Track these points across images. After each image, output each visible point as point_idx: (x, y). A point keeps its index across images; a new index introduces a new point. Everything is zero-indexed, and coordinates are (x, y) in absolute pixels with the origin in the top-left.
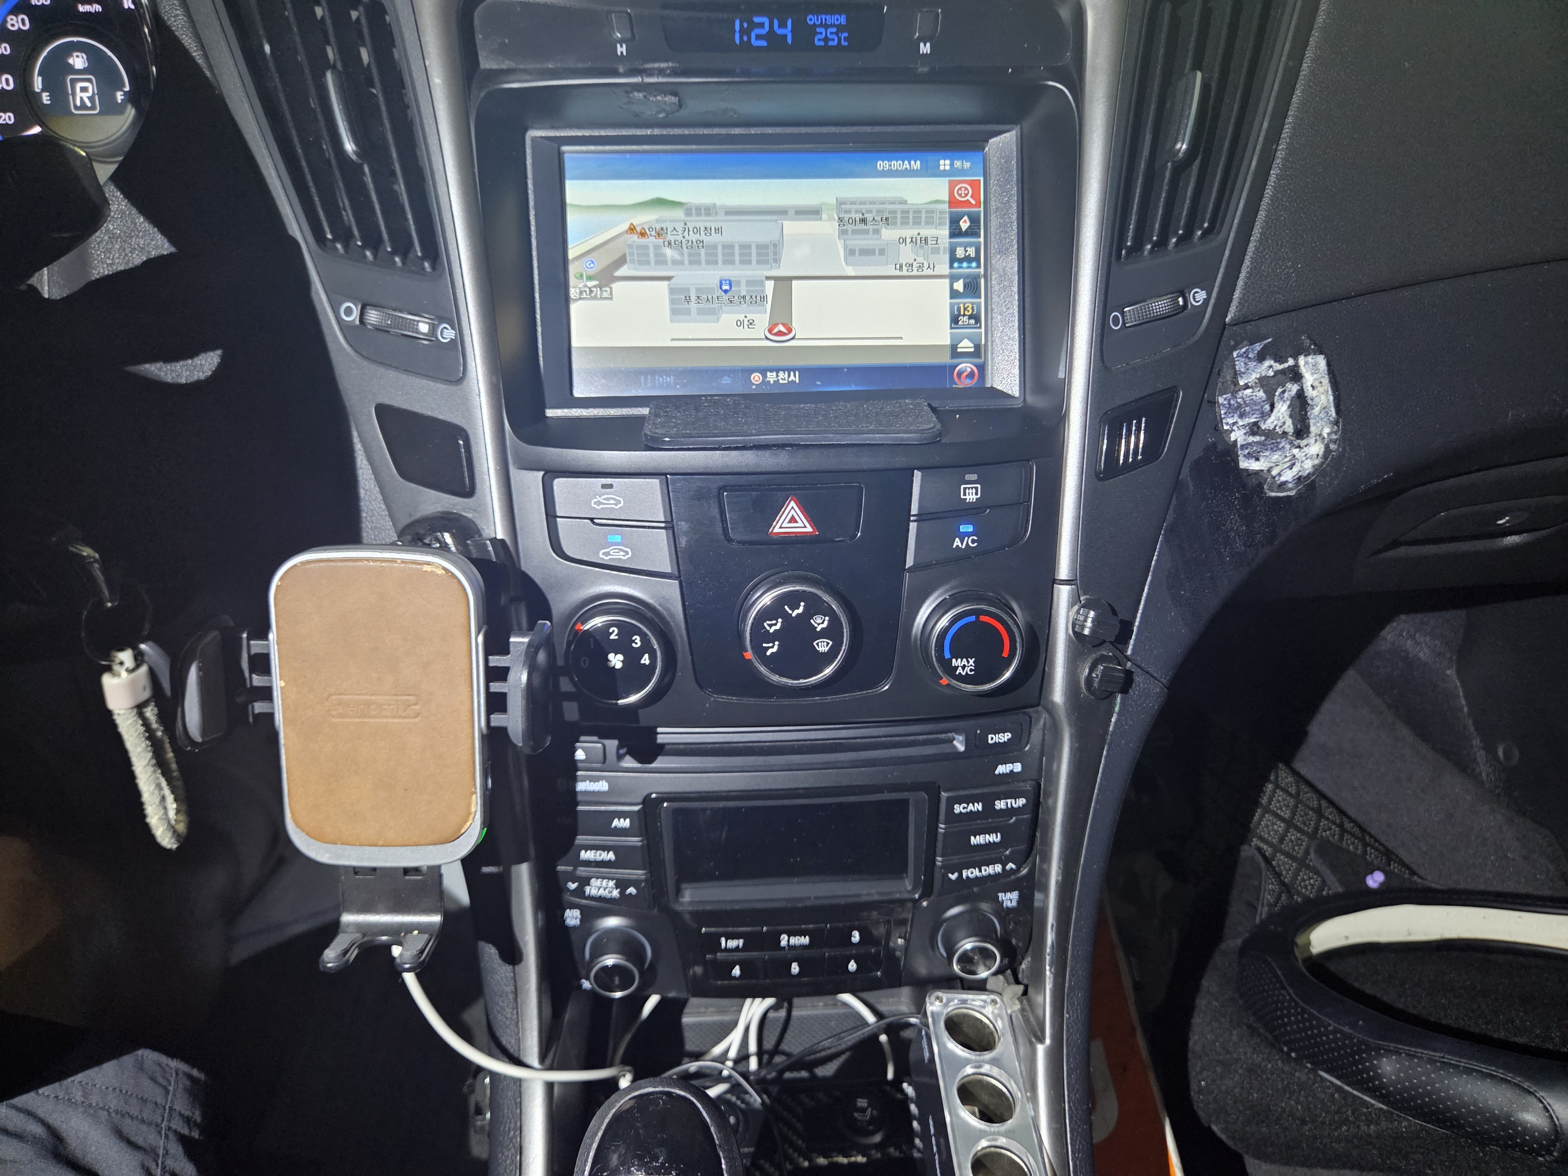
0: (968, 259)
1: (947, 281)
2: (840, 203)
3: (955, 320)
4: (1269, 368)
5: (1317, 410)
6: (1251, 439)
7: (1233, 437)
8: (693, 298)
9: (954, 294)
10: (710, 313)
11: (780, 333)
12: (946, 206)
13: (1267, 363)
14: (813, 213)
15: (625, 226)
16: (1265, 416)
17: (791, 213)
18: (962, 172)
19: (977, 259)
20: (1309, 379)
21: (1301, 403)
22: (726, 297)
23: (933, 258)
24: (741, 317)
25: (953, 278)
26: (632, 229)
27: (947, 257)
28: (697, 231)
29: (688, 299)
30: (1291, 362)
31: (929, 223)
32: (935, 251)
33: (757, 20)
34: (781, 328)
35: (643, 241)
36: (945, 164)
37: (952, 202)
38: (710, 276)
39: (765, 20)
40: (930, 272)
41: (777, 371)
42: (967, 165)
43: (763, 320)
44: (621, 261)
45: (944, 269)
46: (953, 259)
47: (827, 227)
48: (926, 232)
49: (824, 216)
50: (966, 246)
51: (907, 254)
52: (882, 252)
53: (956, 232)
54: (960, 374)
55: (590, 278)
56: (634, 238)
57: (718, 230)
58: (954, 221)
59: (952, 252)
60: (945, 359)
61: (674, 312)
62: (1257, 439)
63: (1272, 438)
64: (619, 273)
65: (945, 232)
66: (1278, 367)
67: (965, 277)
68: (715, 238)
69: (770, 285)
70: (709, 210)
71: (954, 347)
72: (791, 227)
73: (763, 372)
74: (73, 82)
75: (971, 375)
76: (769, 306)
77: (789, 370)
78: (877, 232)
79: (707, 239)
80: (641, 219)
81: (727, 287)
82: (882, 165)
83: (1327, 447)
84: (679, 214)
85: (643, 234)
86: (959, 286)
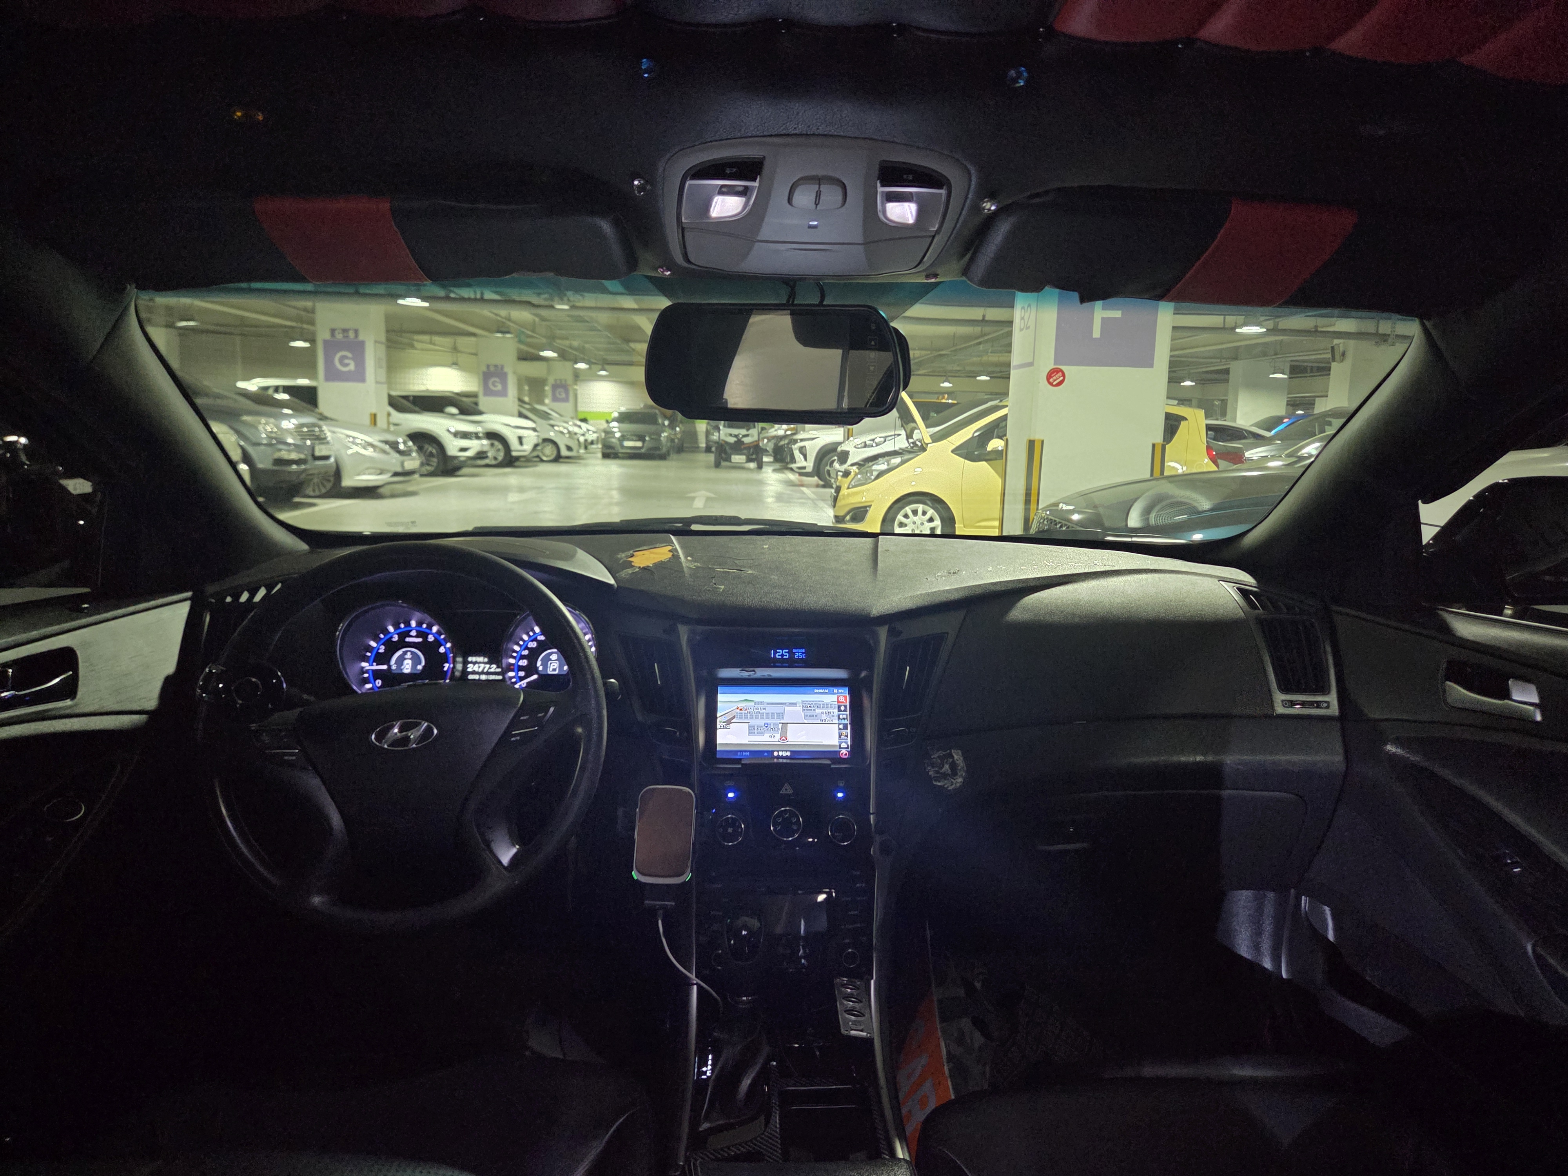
0: (844, 719)
1: (837, 725)
2: (803, 701)
3: (840, 737)
4: (941, 753)
5: (959, 768)
6: (936, 775)
7: (930, 773)
8: (756, 729)
9: (840, 729)
10: (762, 734)
11: (783, 740)
12: (836, 703)
13: (940, 752)
14: (794, 704)
15: (736, 707)
16: (941, 768)
17: (787, 704)
18: (841, 693)
19: (847, 719)
20: (956, 757)
21: (954, 766)
22: (766, 729)
23: (832, 718)
24: (771, 735)
25: (839, 724)
26: (738, 708)
27: (837, 718)
28: (758, 709)
29: (754, 729)
30: (948, 751)
31: (831, 707)
32: (833, 716)
33: (778, 651)
34: (784, 738)
35: (741, 712)
36: (836, 691)
37: (838, 702)
38: (761, 722)
39: (781, 651)
40: (831, 722)
41: (783, 751)
42: (843, 691)
43: (778, 736)
44: (734, 717)
45: (837, 721)
46: (839, 718)
47: (799, 709)
48: (831, 710)
49: (798, 705)
50: (843, 714)
51: (824, 717)
52: (816, 716)
53: (840, 710)
54: (842, 754)
55: (723, 722)
56: (738, 710)
57: (765, 709)
58: (839, 707)
59: (839, 716)
60: (837, 749)
61: (749, 733)
62: (938, 775)
63: (945, 776)
64: (732, 721)
65: (836, 710)
66: (944, 753)
67: (843, 724)
68: (763, 711)
69: (780, 725)
70: (762, 703)
71: (840, 745)
72: (787, 708)
73: (778, 751)
74: (551, 663)
75: (846, 754)
76: (780, 732)
77: (786, 751)
78: (814, 710)
79: (761, 711)
80: (740, 705)
81: (767, 725)
82: (816, 691)
83: (964, 780)
84: (753, 704)
85: (741, 710)
86: (841, 726)
